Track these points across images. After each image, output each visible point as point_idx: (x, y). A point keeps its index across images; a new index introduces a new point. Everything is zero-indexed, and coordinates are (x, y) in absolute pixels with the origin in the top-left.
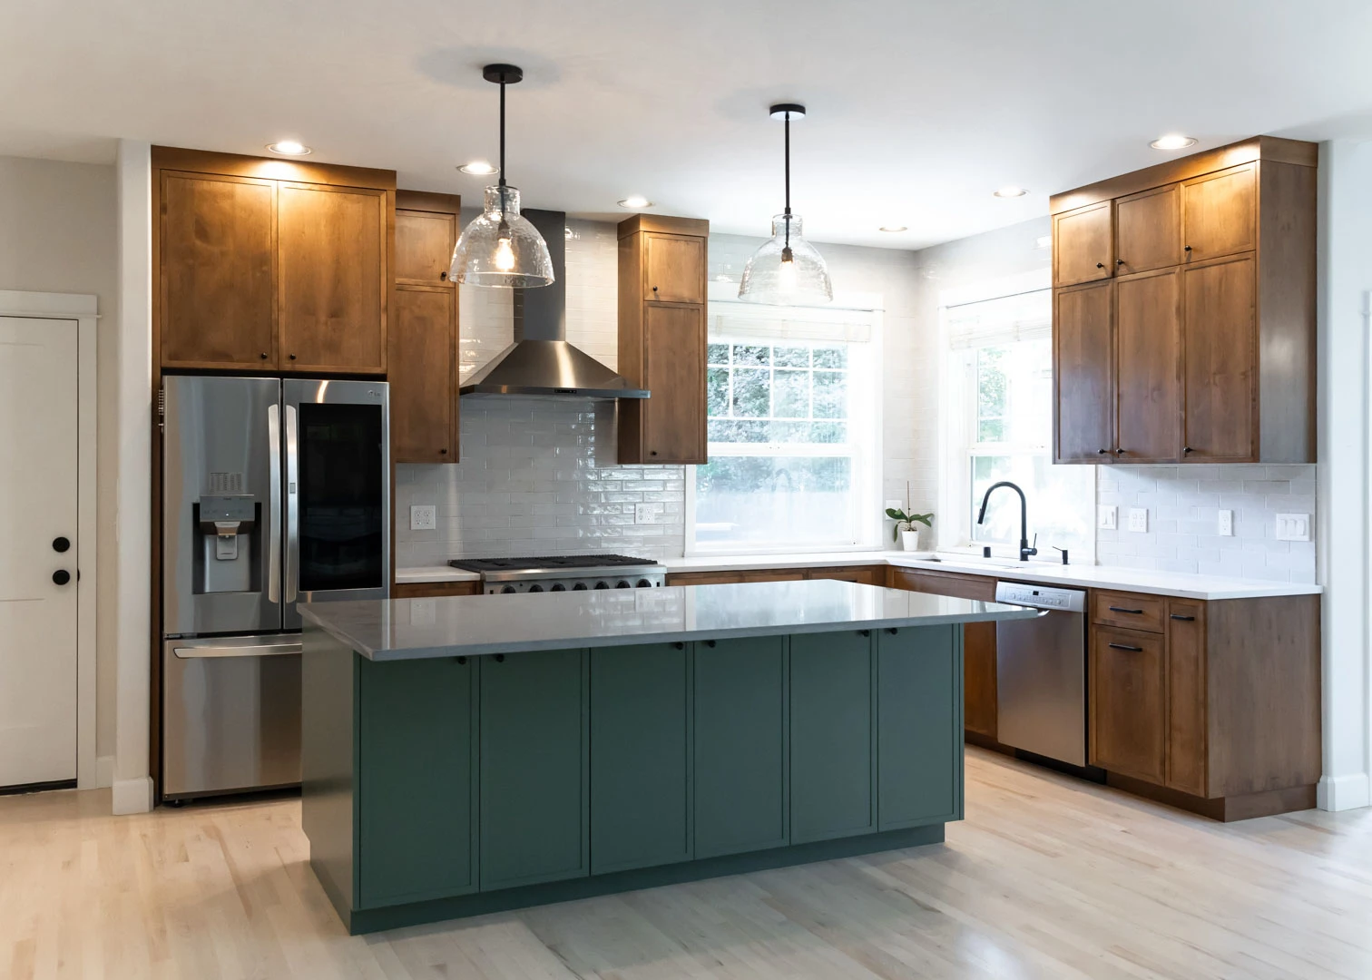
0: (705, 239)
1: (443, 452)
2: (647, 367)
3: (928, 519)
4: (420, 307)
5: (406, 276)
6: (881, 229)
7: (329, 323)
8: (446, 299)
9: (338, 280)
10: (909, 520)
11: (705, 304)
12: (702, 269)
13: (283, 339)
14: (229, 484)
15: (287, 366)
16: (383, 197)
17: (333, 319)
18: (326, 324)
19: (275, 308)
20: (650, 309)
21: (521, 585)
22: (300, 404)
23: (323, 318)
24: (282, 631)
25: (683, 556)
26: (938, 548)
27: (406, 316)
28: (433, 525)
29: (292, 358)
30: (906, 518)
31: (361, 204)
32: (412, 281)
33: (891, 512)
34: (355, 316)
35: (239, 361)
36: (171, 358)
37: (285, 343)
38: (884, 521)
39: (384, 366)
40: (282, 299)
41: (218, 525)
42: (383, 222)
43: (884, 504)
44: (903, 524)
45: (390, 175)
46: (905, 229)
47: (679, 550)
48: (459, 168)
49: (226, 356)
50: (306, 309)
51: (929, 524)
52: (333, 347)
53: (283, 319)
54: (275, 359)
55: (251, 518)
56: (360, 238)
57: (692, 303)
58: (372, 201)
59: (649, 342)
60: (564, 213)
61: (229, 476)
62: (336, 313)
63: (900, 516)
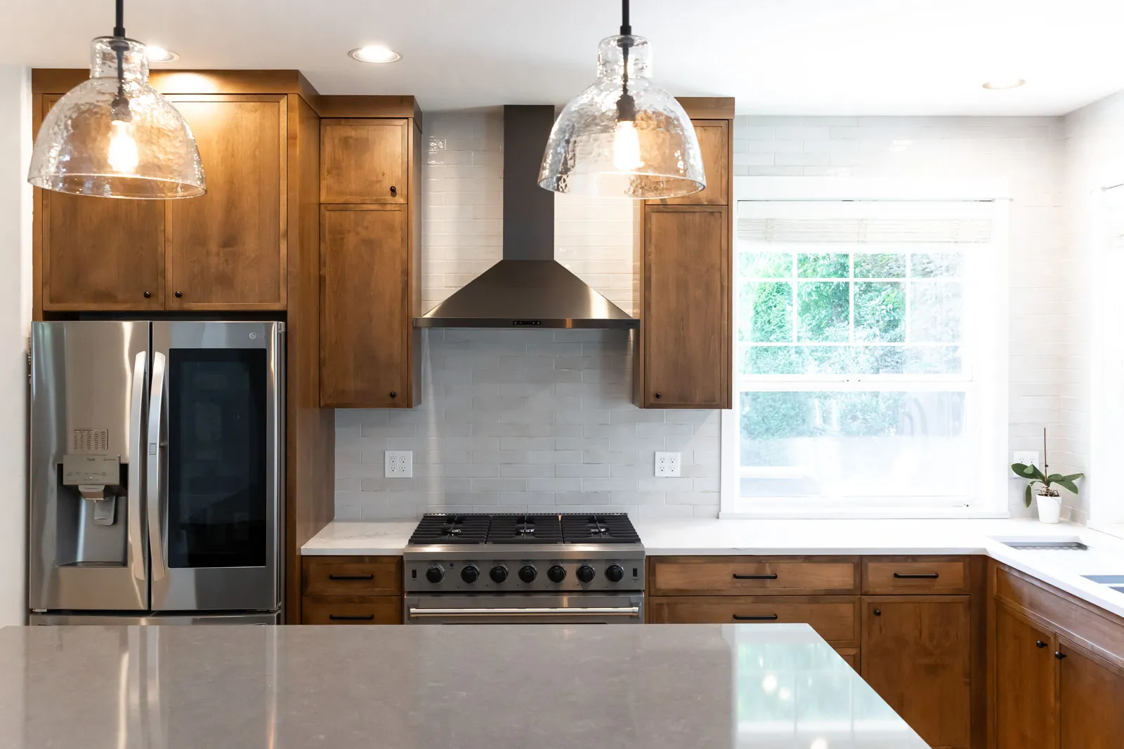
0: (729, 122)
1: (393, 395)
2: (650, 288)
3: (1075, 482)
4: (366, 228)
5: (351, 194)
6: (985, 86)
7: (221, 254)
8: (398, 217)
9: (231, 204)
10: (1047, 482)
11: (728, 206)
12: (724, 161)
13: (169, 275)
14: (93, 443)
15: (174, 305)
16: (283, 103)
17: (227, 249)
18: (218, 254)
19: (161, 240)
20: (654, 217)
21: (452, 565)
22: (170, 350)
23: (213, 247)
24: (147, 612)
25: (718, 518)
26: (1090, 523)
27: (351, 241)
28: (410, 473)
29: (178, 296)
30: (1043, 478)
31: (258, 112)
32: (357, 199)
33: (1019, 469)
34: (250, 244)
35: (124, 302)
36: (52, 301)
37: (174, 277)
38: (1010, 479)
39: (283, 302)
40: (169, 228)
41: (81, 489)
42: (283, 132)
43: (1011, 456)
44: (1038, 486)
45: (291, 77)
46: (1022, 82)
47: (714, 509)
48: (350, 53)
49: (108, 296)
50: (196, 239)
51: (1074, 489)
52: (225, 281)
53: (170, 252)
54: (161, 297)
55: (115, 480)
56: (257, 153)
57: (712, 204)
58: (269, 108)
59: (653, 257)
60: (553, 106)
61: (93, 433)
62: (230, 241)
63: (1035, 474)
